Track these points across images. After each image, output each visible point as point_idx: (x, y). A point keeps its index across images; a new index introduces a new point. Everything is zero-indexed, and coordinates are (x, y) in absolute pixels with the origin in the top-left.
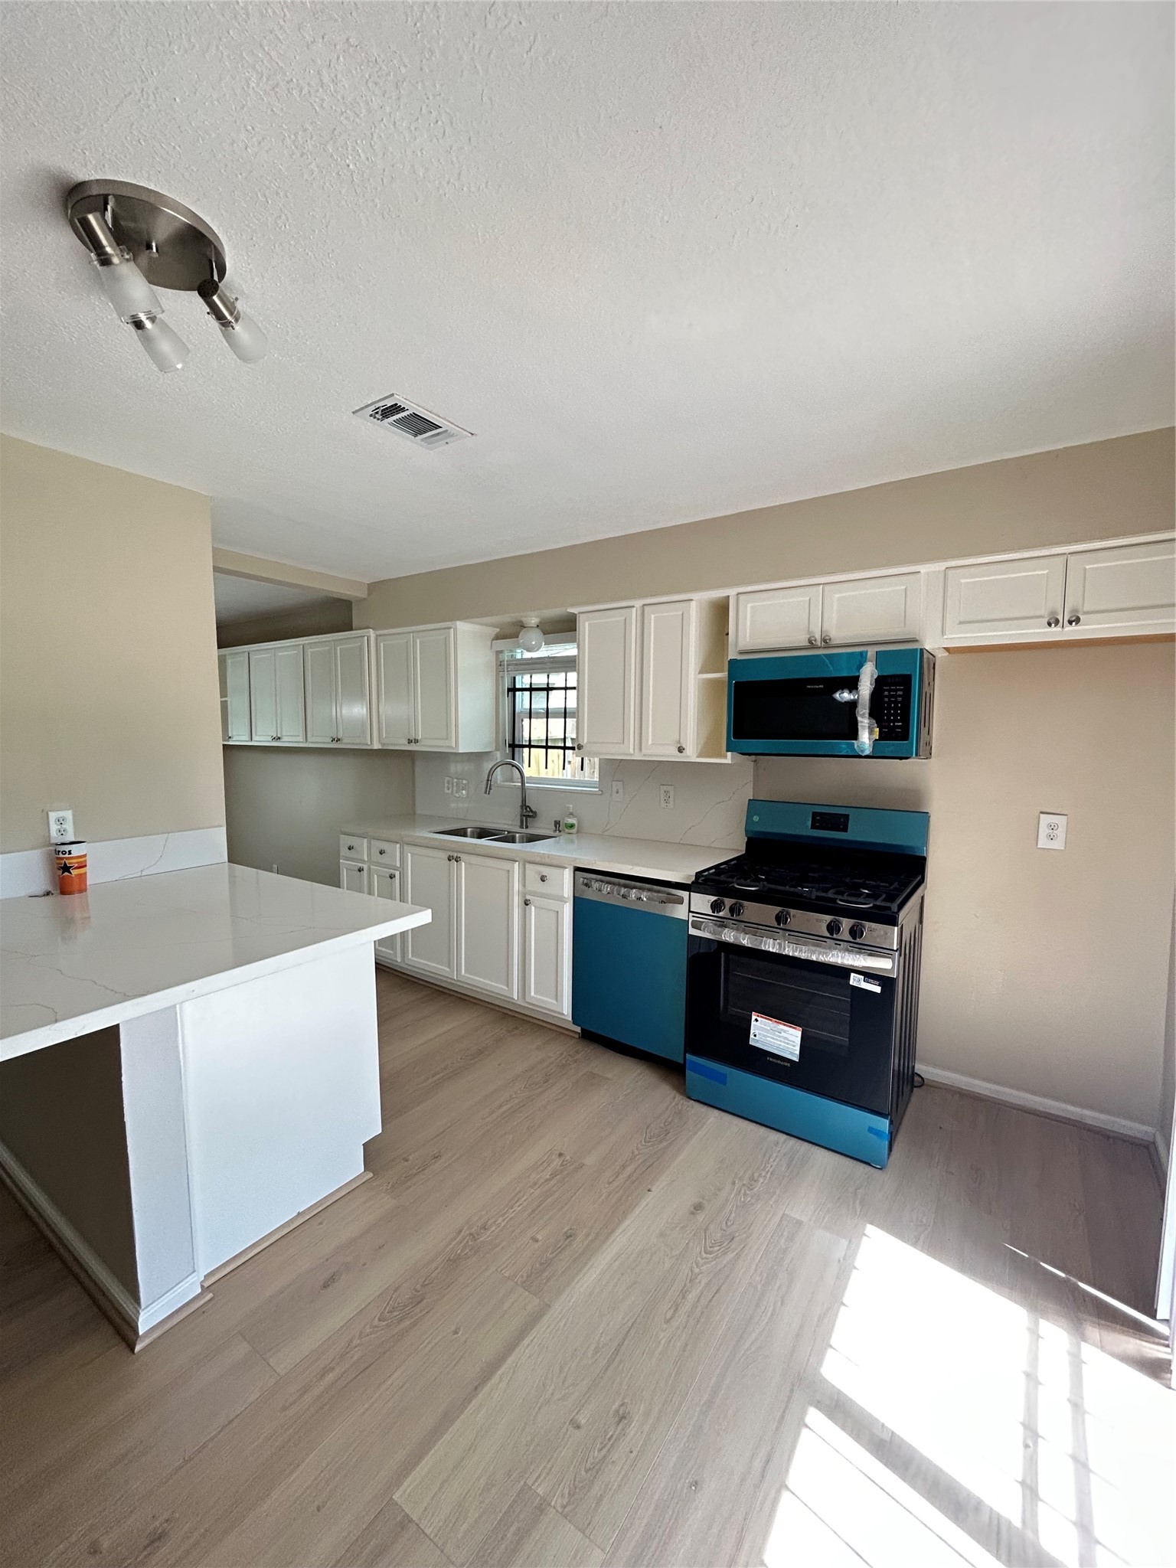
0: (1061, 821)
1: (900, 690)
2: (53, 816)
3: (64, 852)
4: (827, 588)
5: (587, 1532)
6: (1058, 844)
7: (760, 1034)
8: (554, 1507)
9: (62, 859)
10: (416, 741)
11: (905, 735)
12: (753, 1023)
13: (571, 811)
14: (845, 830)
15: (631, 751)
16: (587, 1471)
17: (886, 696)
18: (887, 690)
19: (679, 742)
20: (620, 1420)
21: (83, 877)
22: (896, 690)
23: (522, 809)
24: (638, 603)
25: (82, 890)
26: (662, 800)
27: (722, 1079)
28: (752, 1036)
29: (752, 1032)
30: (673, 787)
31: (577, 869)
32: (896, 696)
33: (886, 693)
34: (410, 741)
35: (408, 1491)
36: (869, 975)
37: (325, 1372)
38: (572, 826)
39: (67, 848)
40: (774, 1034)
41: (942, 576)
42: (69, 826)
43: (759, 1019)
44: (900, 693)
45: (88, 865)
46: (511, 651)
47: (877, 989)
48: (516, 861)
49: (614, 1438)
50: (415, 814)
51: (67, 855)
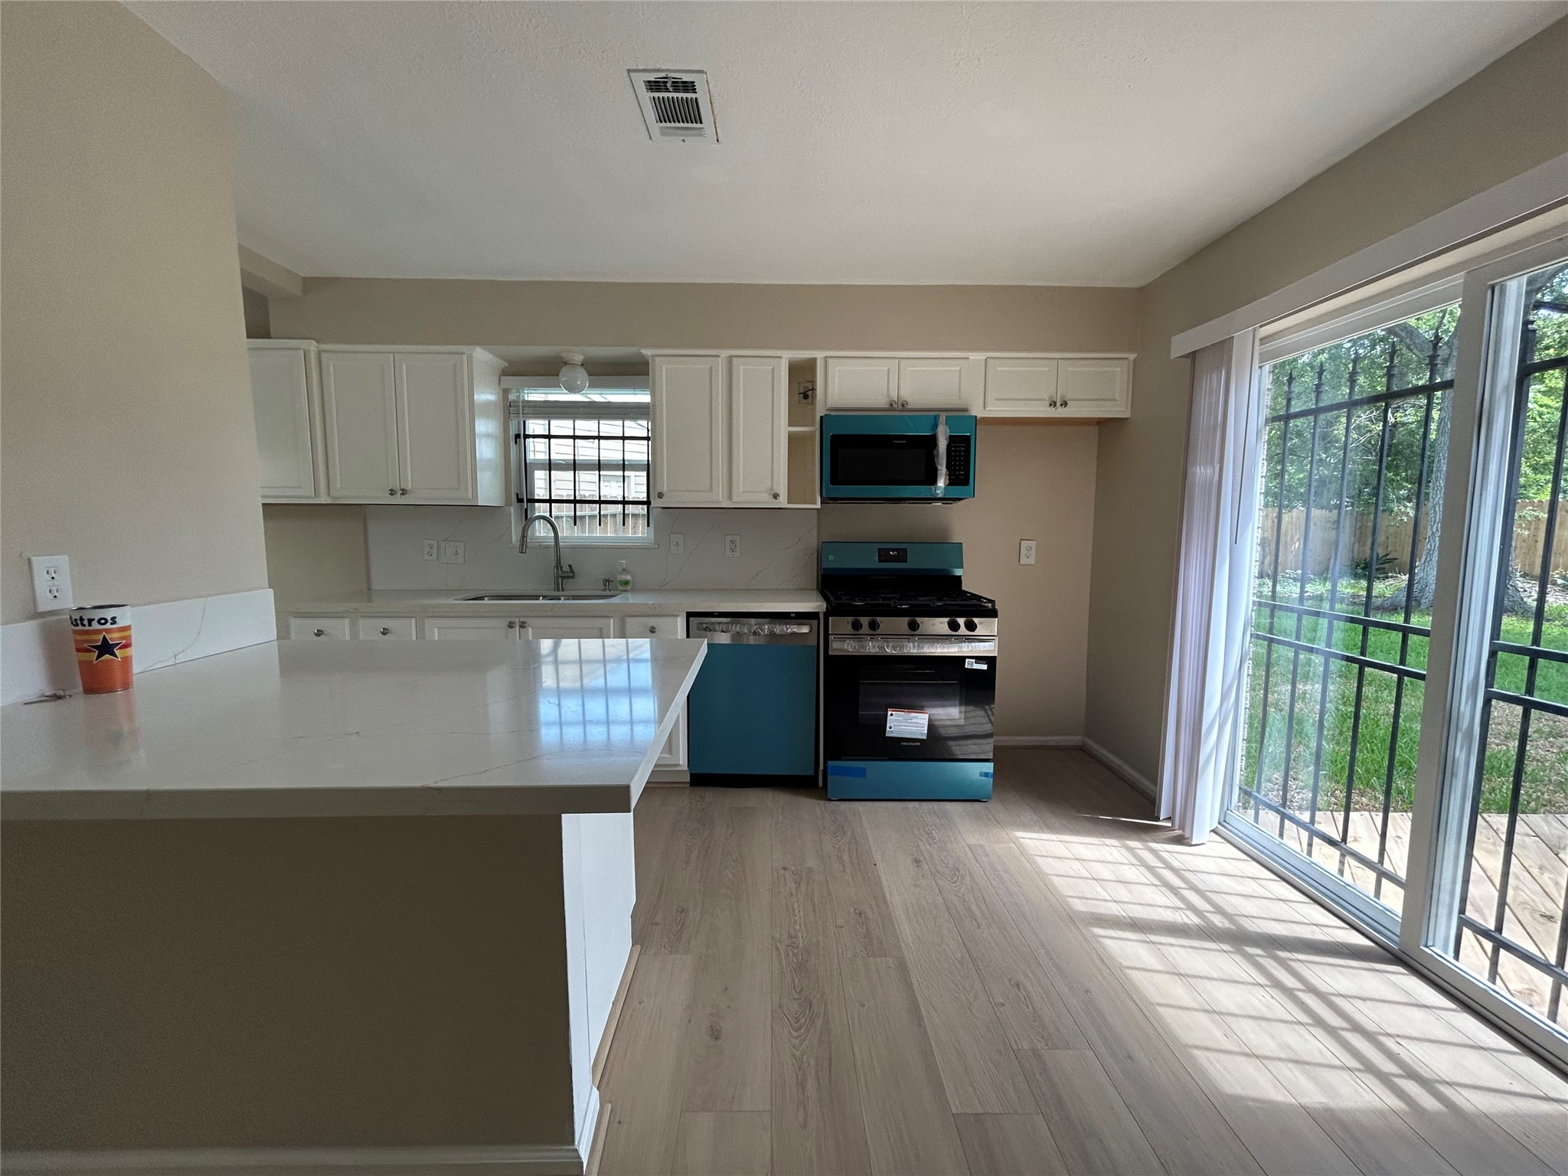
0: (1033, 544)
1: (963, 447)
2: (40, 563)
3: (102, 621)
4: (902, 361)
5: (1071, 1046)
6: (1032, 561)
7: (894, 725)
8: (1042, 1049)
9: (99, 632)
10: (404, 492)
11: (966, 482)
12: (889, 717)
13: (624, 567)
14: (905, 561)
15: (721, 500)
16: (1035, 1021)
17: (953, 451)
18: (953, 447)
19: (771, 489)
20: (1018, 987)
21: (127, 661)
22: (959, 447)
23: (557, 569)
24: (725, 353)
25: (127, 685)
26: (728, 549)
27: (862, 773)
28: (888, 729)
29: (888, 725)
30: (738, 536)
31: (690, 615)
32: (960, 451)
33: (953, 449)
34: (392, 492)
35: (957, 1102)
36: (979, 659)
37: (801, 1085)
38: (627, 583)
39: (109, 614)
40: (906, 722)
41: (984, 362)
42: (65, 581)
43: (893, 713)
44: (963, 449)
45: (133, 641)
46: (518, 391)
47: (985, 667)
48: (611, 617)
49: (1026, 996)
50: (369, 589)
51: (108, 626)
